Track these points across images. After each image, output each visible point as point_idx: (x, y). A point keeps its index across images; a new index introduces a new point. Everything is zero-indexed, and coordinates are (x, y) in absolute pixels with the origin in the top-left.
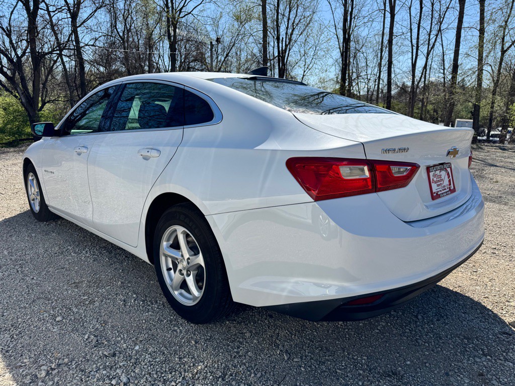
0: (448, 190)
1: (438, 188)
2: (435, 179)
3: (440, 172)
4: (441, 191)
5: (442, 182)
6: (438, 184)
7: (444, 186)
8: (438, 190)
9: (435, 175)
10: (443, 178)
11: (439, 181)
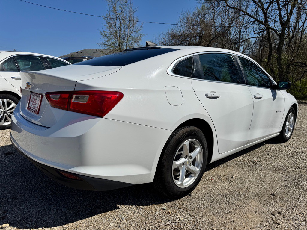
0: (35, 110)
1: (32, 105)
2: (33, 100)
3: (37, 98)
4: (32, 108)
5: (35, 104)
6: (33, 103)
7: (35, 107)
8: (32, 107)
9: (34, 98)
10: (36, 102)
11: (34, 102)
